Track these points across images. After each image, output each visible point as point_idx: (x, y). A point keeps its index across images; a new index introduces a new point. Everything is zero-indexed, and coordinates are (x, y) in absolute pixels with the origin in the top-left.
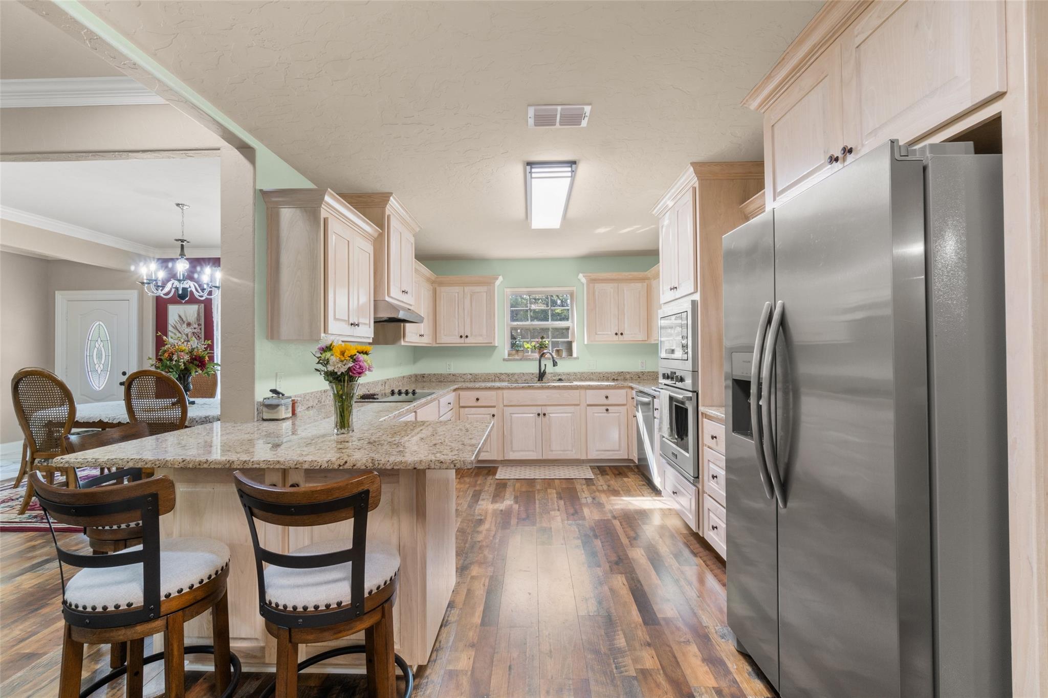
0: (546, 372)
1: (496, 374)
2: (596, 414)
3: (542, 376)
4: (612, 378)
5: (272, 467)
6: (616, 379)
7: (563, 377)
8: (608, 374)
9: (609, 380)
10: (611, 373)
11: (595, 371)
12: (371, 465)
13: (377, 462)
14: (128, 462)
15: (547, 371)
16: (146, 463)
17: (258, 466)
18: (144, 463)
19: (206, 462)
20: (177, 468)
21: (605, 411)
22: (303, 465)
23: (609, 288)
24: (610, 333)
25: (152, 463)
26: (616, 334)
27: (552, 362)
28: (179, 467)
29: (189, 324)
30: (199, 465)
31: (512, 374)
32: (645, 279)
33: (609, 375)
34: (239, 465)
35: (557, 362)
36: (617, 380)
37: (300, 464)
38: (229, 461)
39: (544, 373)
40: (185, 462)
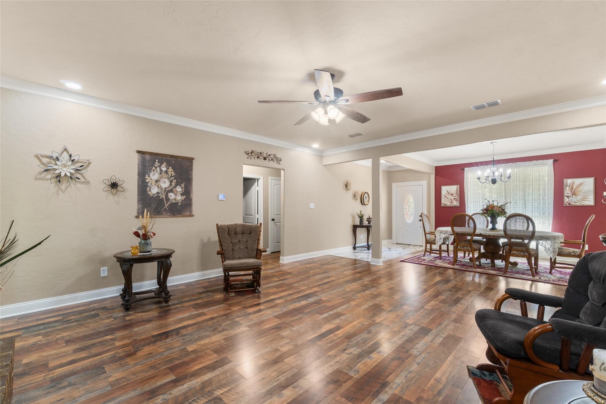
29: (452, 195)
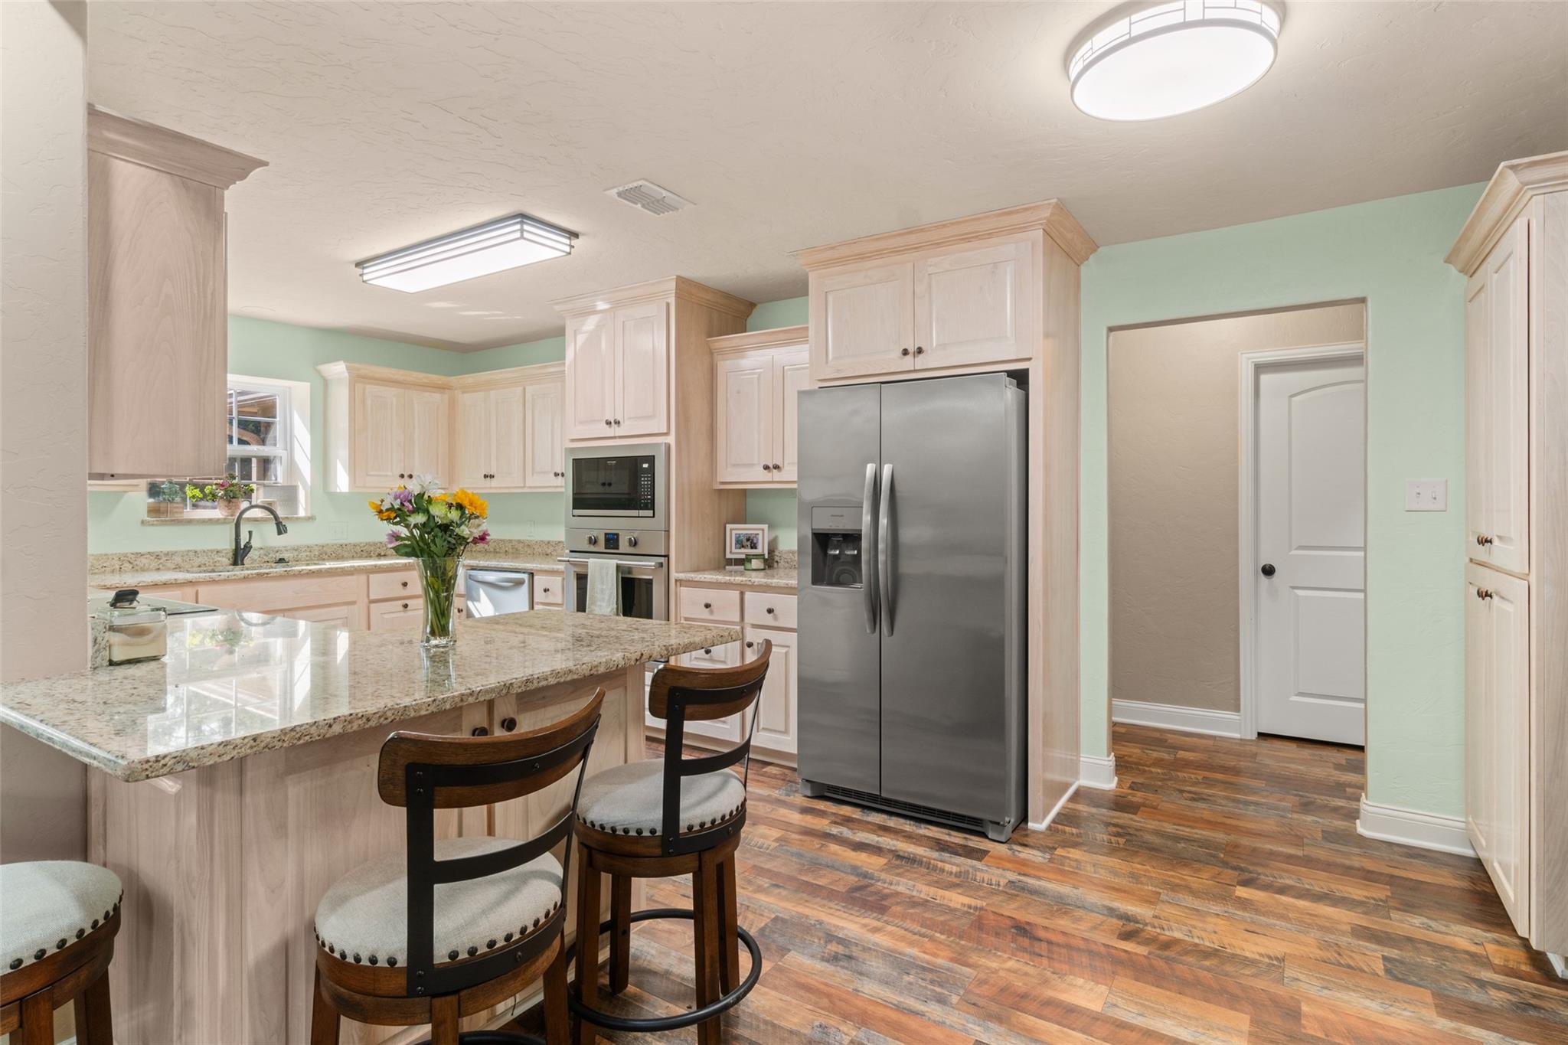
0: (251, 547)
1: (126, 556)
2: (386, 616)
3: (239, 555)
4: (377, 554)
5: (562, 680)
6: (383, 554)
7: (285, 556)
8: (371, 545)
9: (371, 557)
10: (375, 544)
11: (346, 542)
12: (666, 652)
13: (670, 648)
14: (330, 726)
15: (255, 543)
16: (368, 720)
17: (544, 683)
18: (364, 720)
19: (471, 694)
20: (425, 715)
21: (402, 609)
22: (599, 668)
23: (390, 394)
24: (389, 473)
25: (380, 717)
26: (402, 476)
27: (275, 526)
28: (429, 712)
30: (462, 700)
31: (167, 554)
32: (444, 388)
33: (372, 548)
34: (520, 687)
35: (287, 526)
36: (385, 555)
37: (595, 667)
38: (505, 685)
39: (248, 547)
40: (437, 702)
